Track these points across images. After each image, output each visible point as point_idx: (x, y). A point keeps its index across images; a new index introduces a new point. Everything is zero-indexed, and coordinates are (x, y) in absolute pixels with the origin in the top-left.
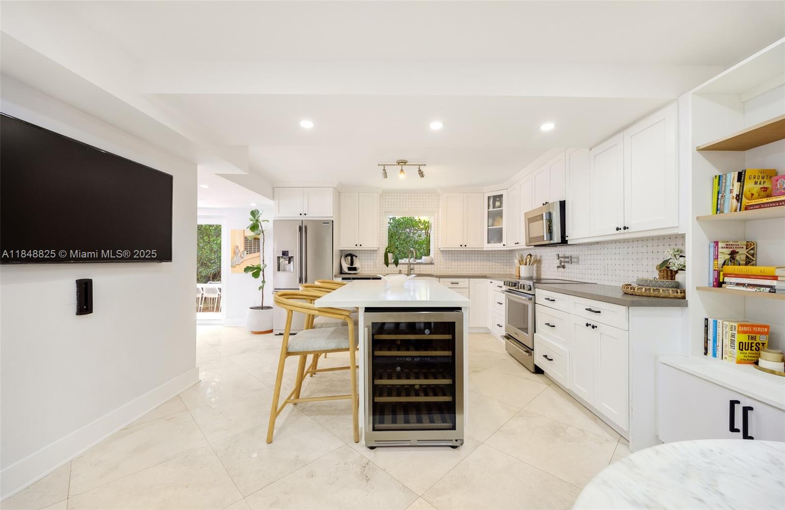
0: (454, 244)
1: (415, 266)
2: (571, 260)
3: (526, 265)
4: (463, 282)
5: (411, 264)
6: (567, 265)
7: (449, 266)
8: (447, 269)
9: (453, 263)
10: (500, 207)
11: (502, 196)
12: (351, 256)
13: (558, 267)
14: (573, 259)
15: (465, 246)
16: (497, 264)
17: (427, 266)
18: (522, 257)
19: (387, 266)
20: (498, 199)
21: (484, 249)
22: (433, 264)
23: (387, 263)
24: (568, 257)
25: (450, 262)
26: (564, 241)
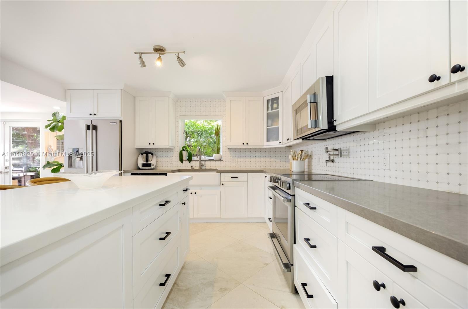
0: (237, 143)
1: (207, 162)
2: (341, 153)
3: (298, 160)
4: (242, 177)
5: (202, 160)
6: (336, 159)
7: (235, 162)
8: (234, 165)
9: (239, 160)
10: (277, 108)
11: (277, 98)
12: (147, 153)
13: (327, 161)
14: (342, 152)
15: (247, 144)
16: (277, 160)
17: (217, 162)
18: (295, 153)
19: (182, 162)
20: (275, 102)
21: (264, 147)
22: (222, 160)
23: (181, 160)
24: (337, 150)
25: (236, 159)
26: (332, 127)
